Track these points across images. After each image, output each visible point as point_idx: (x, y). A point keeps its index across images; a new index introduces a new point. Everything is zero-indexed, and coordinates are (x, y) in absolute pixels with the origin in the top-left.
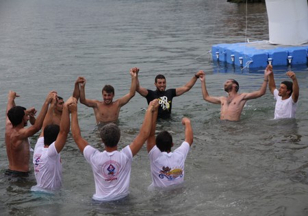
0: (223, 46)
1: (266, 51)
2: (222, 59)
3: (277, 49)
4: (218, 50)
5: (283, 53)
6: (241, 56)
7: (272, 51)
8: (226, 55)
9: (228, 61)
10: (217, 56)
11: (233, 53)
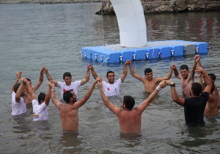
0: (89, 48)
1: (118, 51)
2: (89, 57)
3: (125, 50)
4: (86, 51)
5: (130, 53)
6: (101, 54)
7: (122, 51)
8: (91, 54)
9: (93, 59)
10: (85, 55)
11: (96, 53)
